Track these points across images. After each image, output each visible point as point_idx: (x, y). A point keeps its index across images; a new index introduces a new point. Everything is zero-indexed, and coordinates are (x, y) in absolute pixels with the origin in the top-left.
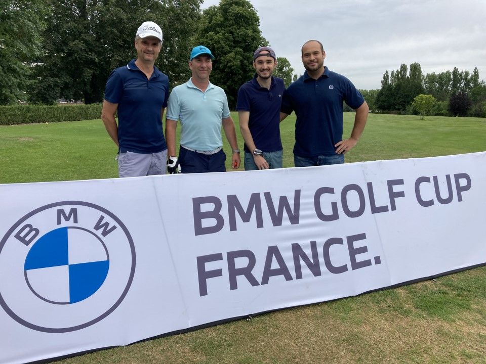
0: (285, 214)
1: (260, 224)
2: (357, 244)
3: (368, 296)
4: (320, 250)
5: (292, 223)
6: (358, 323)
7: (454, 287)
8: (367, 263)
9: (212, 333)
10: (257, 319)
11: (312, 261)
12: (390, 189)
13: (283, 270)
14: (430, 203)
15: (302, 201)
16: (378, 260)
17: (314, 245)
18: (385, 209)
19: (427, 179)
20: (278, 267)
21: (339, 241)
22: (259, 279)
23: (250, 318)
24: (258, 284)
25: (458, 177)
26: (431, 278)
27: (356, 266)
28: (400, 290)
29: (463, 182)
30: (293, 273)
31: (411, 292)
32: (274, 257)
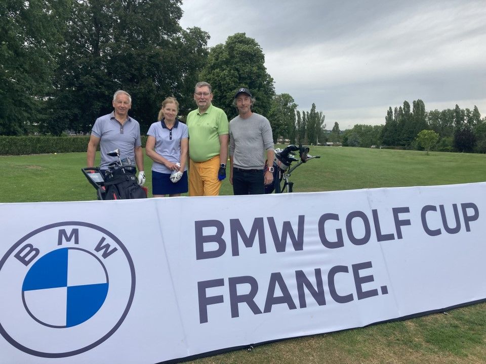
0: (289, 240)
1: (263, 250)
2: (363, 273)
3: (375, 328)
4: (325, 278)
5: (296, 249)
8: (374, 293)
11: (316, 289)
12: (396, 217)
13: (287, 299)
14: (438, 232)
16: (385, 290)
17: (318, 273)
18: (390, 237)
19: (433, 208)
20: (282, 295)
21: (344, 269)
25: (465, 206)
27: (362, 295)
28: (409, 324)
29: (470, 212)
30: (297, 302)
31: (421, 326)
32: (277, 285)
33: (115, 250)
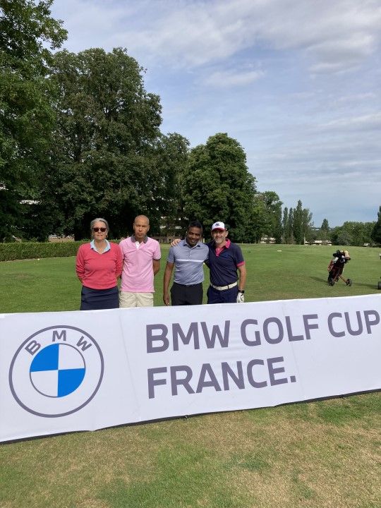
0: (217, 339)
1: (197, 346)
2: (276, 365)
3: (283, 407)
4: (245, 368)
5: (223, 346)
7: (358, 403)
8: (284, 381)
10: (190, 419)
11: (238, 377)
12: (306, 323)
13: (214, 383)
14: (342, 334)
15: (231, 329)
16: (293, 379)
17: (239, 364)
18: (300, 338)
19: (339, 315)
20: (210, 380)
21: (261, 362)
22: (195, 389)
23: (186, 418)
24: (193, 392)
25: (367, 313)
26: (342, 396)
27: (274, 382)
28: (312, 405)
29: (372, 318)
31: (320, 406)
32: (207, 372)
33: (90, 345)
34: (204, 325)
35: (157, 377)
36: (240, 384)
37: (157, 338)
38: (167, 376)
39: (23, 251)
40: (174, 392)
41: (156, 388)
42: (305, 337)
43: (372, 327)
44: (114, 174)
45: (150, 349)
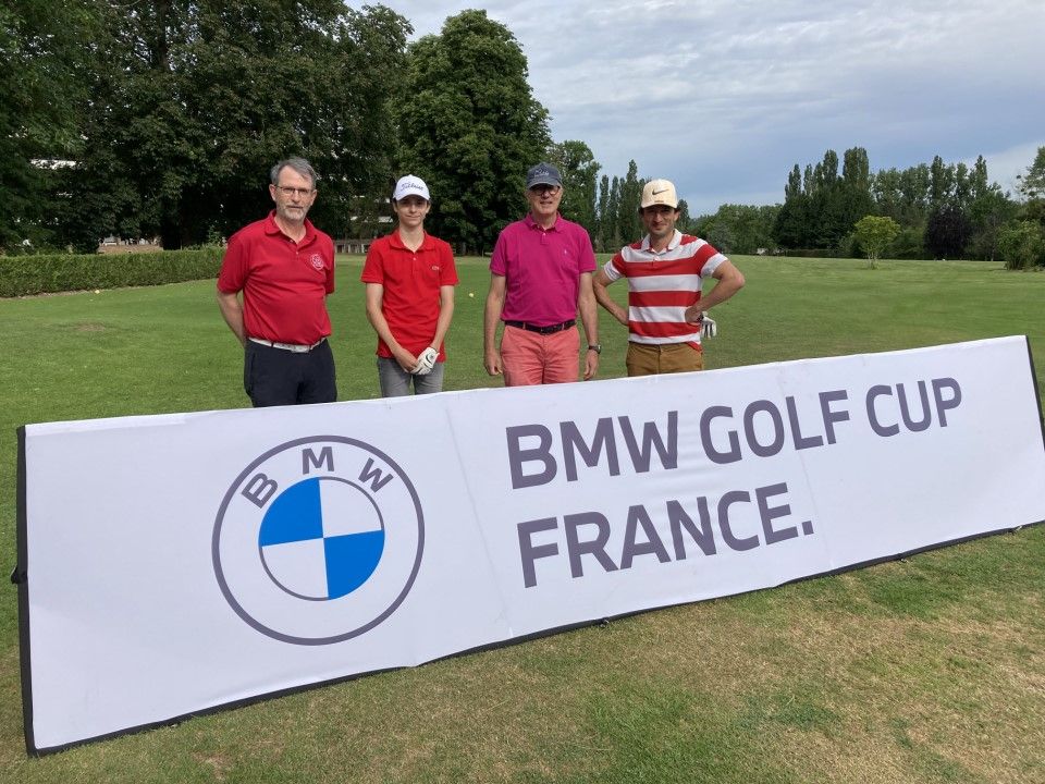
0: (654, 453)
1: (614, 469)
2: (773, 502)
4: (713, 512)
5: (666, 467)
6: (782, 625)
7: (936, 569)
8: (790, 533)
9: (548, 647)
10: (616, 625)
11: (701, 530)
12: (825, 408)
13: (655, 546)
14: (894, 430)
15: (680, 430)
16: (808, 528)
17: (702, 503)
18: (816, 442)
19: (886, 390)
20: (647, 541)
21: (743, 496)
22: (617, 561)
23: (606, 624)
24: (615, 568)
25: (938, 384)
26: (898, 558)
27: (773, 537)
28: (847, 577)
29: (947, 393)
30: (671, 550)
31: (865, 580)
32: (639, 524)
33: (389, 478)
34: (625, 422)
35: (538, 539)
36: (708, 547)
37: (531, 455)
38: (558, 536)
39: (57, 273)
40: (577, 571)
41: (538, 563)
42: (825, 439)
43: (947, 412)
44: (249, 98)
45: (520, 481)
